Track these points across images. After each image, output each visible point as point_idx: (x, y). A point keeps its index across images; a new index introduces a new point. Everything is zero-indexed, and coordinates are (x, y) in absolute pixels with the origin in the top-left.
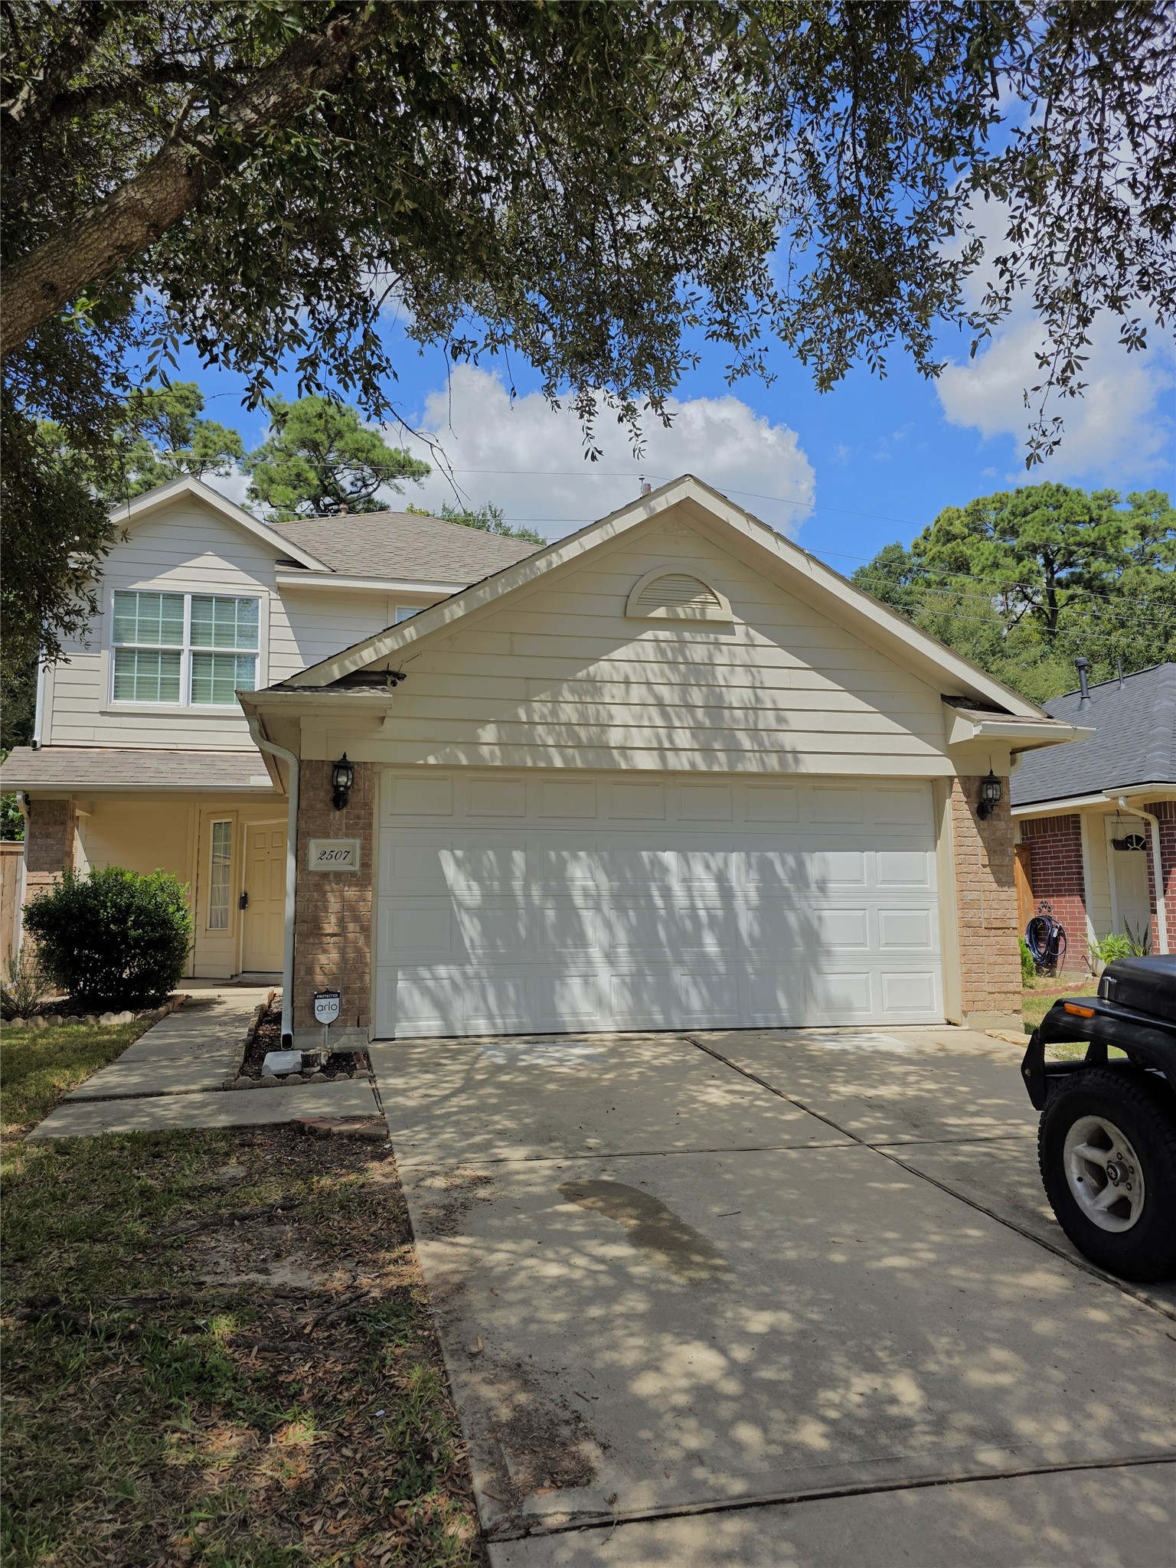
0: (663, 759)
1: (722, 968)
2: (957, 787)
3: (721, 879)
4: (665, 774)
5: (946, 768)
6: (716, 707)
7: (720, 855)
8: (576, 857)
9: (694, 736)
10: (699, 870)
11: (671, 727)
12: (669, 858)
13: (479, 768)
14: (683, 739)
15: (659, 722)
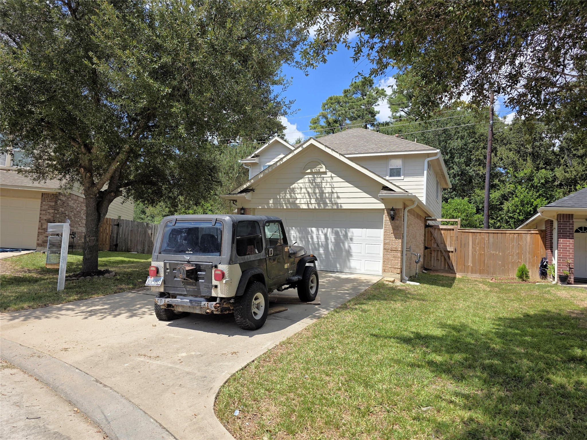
0: (308, 206)
1: (323, 256)
2: (386, 212)
3: (326, 235)
4: (309, 209)
5: (382, 206)
6: (322, 193)
7: (326, 229)
8: (292, 229)
9: (316, 201)
10: (320, 233)
11: (310, 198)
12: (314, 229)
13: (269, 209)
14: (313, 201)
15: (307, 197)
